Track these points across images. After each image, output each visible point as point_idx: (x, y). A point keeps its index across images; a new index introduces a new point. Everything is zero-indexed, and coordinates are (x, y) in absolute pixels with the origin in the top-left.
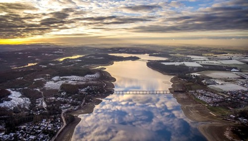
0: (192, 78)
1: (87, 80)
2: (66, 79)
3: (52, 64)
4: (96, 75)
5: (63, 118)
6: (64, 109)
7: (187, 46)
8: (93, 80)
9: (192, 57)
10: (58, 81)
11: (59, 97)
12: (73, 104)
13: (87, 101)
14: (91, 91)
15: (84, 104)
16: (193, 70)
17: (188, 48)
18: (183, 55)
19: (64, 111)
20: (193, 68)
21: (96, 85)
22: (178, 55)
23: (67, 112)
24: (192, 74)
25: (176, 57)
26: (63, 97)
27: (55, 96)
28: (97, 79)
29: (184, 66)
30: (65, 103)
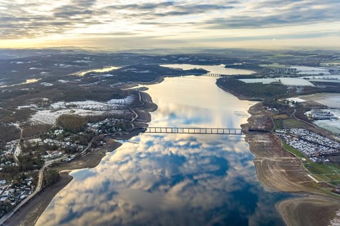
0: (287, 107)
1: (110, 109)
2: (75, 106)
3: (63, 81)
4: (128, 100)
5: (40, 176)
6: (50, 159)
7: (296, 50)
8: (119, 109)
9: (298, 68)
10: (61, 109)
11: (48, 137)
12: (68, 151)
13: (95, 146)
14: (107, 128)
15: (87, 151)
16: (294, 91)
17: (297, 53)
18: (283, 66)
19: (48, 163)
20: (295, 88)
21: (120, 117)
22: (276, 65)
23: (53, 165)
24: (290, 99)
25: (269, 69)
26: (55, 137)
27: (41, 137)
28: (127, 107)
29: (279, 85)
30: (55, 148)
